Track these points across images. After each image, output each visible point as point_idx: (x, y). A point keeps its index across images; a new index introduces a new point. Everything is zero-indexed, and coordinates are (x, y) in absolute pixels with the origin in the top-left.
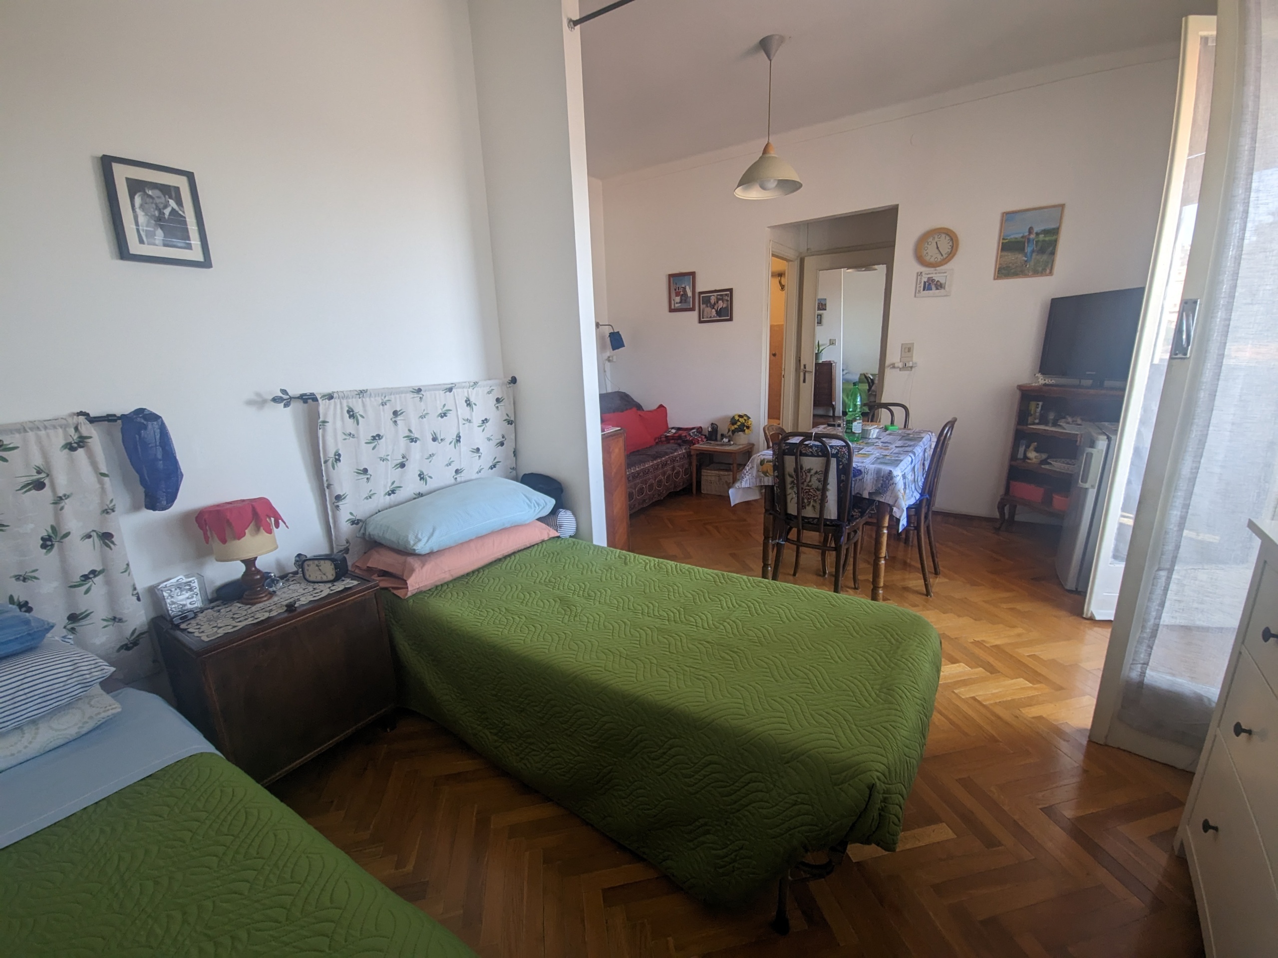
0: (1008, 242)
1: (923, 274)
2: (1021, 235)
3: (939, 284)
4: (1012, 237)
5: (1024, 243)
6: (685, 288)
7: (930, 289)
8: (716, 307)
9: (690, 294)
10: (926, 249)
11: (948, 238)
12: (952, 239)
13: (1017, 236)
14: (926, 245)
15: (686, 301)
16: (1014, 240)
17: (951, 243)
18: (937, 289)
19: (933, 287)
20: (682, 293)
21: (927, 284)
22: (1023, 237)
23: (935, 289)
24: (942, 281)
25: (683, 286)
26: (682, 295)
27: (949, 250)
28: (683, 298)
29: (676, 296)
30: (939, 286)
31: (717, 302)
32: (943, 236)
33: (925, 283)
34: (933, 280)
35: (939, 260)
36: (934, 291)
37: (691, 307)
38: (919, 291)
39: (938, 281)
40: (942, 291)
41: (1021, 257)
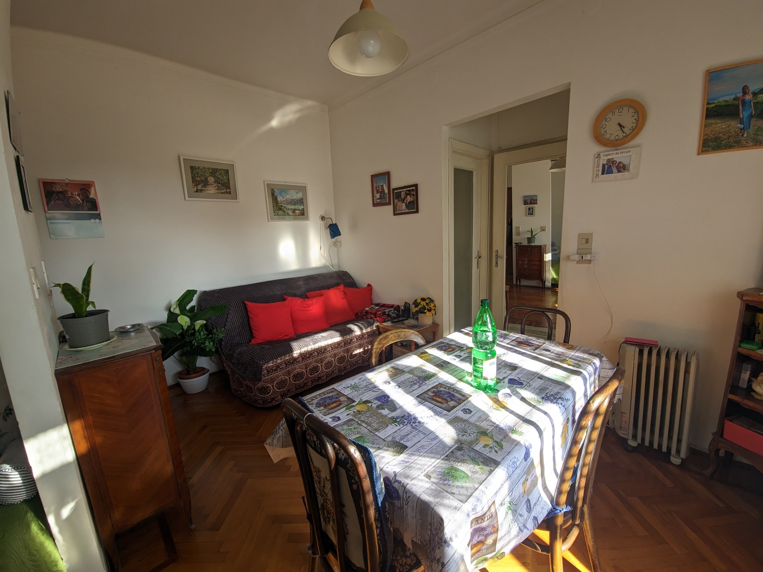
0: (716, 106)
1: (602, 155)
2: (733, 97)
3: (621, 165)
4: (721, 99)
5: (738, 106)
6: (382, 186)
7: (610, 172)
8: (405, 201)
9: (386, 191)
10: (604, 126)
11: (631, 110)
12: (637, 112)
13: (727, 98)
14: (604, 123)
15: (384, 198)
16: (723, 104)
17: (636, 115)
18: (619, 171)
19: (614, 170)
20: (381, 190)
21: (606, 166)
22: (735, 99)
23: (616, 171)
24: (625, 162)
25: (381, 184)
26: (381, 192)
27: (634, 125)
28: (382, 194)
29: (377, 193)
30: (622, 168)
31: (406, 197)
32: (625, 109)
33: (604, 165)
34: (614, 162)
35: (621, 137)
36: (615, 175)
37: (388, 202)
38: (597, 175)
39: (620, 163)
40: (626, 174)
41: (734, 125)
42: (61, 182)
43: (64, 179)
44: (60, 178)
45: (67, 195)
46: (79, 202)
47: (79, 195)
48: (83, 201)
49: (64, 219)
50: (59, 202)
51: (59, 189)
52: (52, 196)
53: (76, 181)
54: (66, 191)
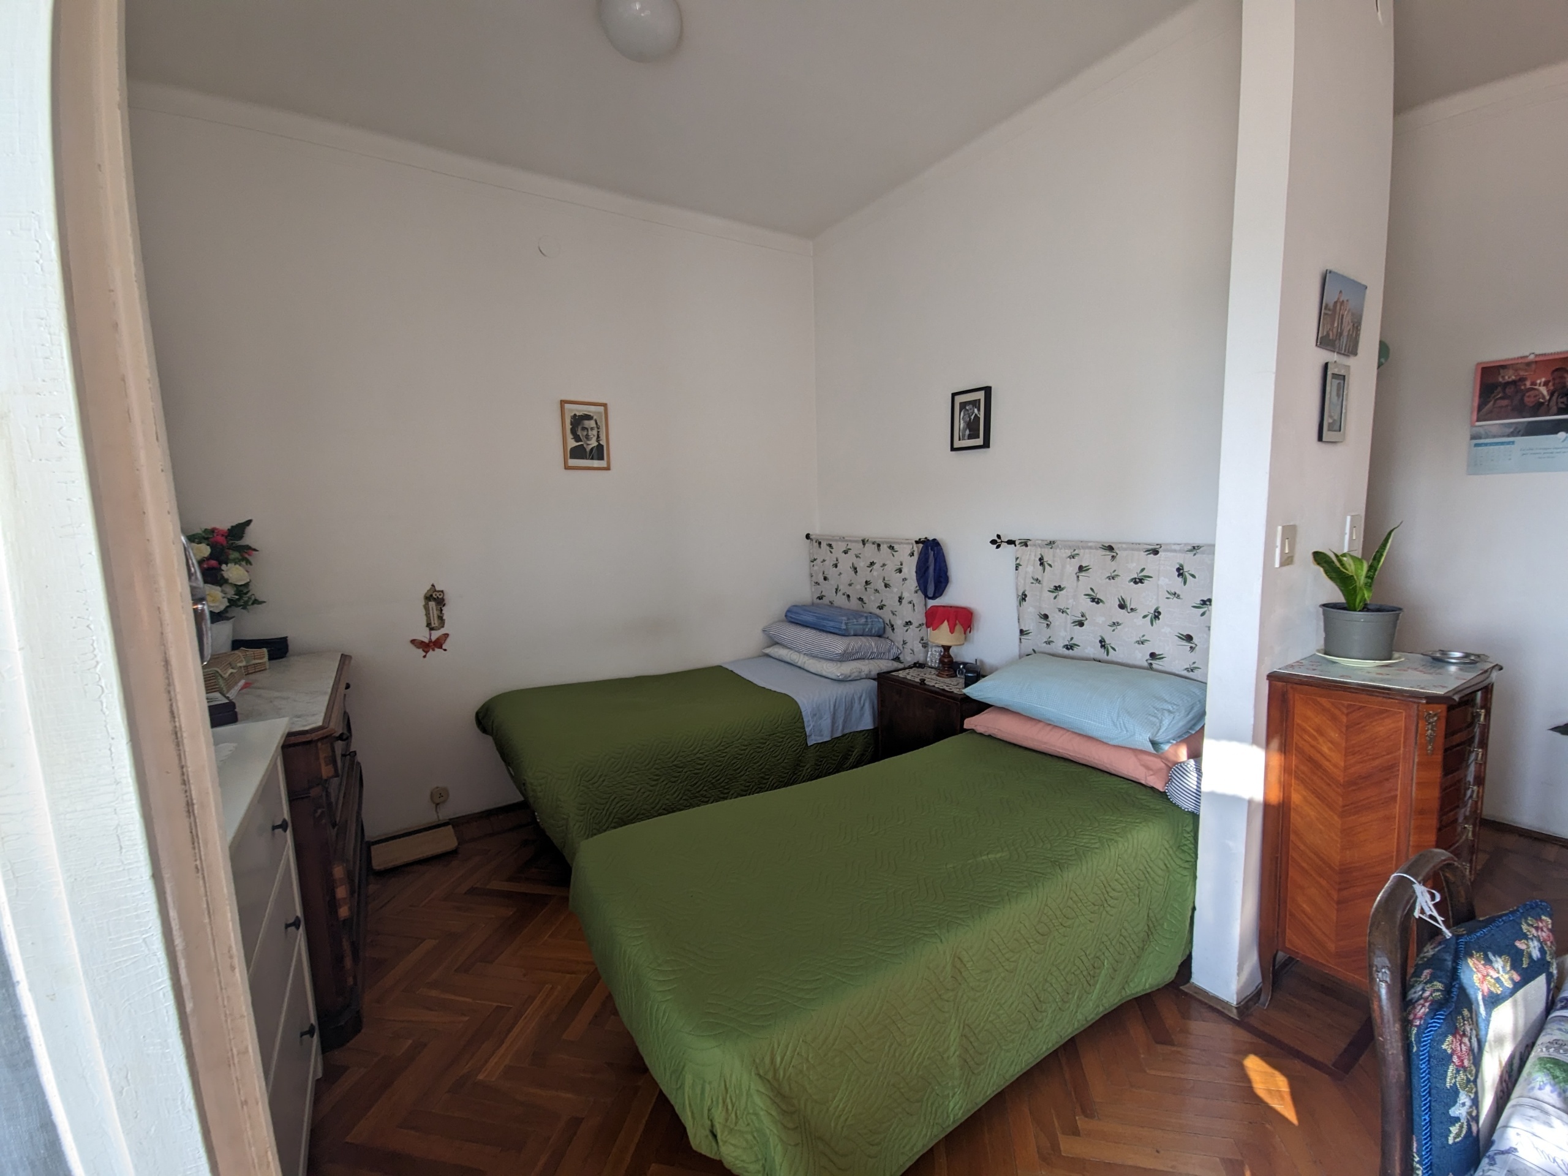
42: (1516, 362)
43: (1527, 354)
44: (1516, 355)
45: (1523, 387)
46: (1544, 397)
47: (1546, 384)
48: (1552, 394)
49: (1504, 436)
50: (1505, 402)
51: (1509, 376)
52: (1493, 393)
53: (1549, 354)
54: (1522, 380)
